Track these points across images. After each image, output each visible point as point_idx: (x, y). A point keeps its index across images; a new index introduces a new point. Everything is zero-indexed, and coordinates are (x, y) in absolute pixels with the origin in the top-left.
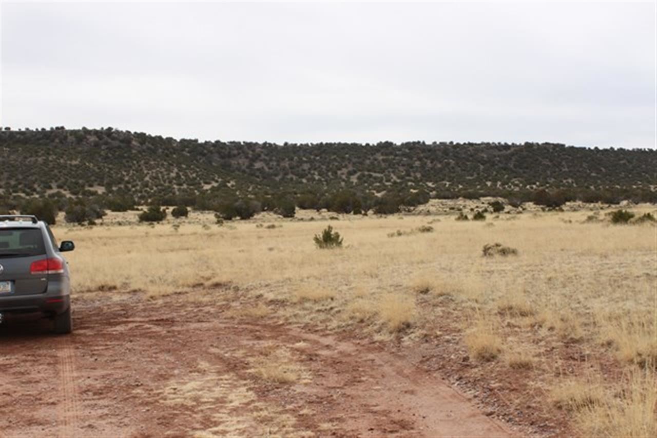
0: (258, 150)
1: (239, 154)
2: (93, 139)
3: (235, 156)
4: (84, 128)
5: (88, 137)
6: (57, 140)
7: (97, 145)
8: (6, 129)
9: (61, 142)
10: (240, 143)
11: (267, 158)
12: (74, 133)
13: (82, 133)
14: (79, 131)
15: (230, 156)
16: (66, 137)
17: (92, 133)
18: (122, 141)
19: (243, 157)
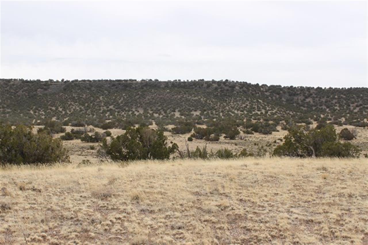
0: (312, 91)
1: (300, 93)
2: (215, 85)
3: (297, 95)
4: (213, 80)
5: (213, 84)
6: (198, 86)
7: (216, 89)
8: (179, 80)
9: (200, 87)
10: (304, 87)
11: (315, 96)
12: (207, 82)
13: (211, 83)
14: (210, 81)
15: (295, 95)
16: (202, 85)
17: (216, 83)
18: (230, 87)
19: (302, 95)
